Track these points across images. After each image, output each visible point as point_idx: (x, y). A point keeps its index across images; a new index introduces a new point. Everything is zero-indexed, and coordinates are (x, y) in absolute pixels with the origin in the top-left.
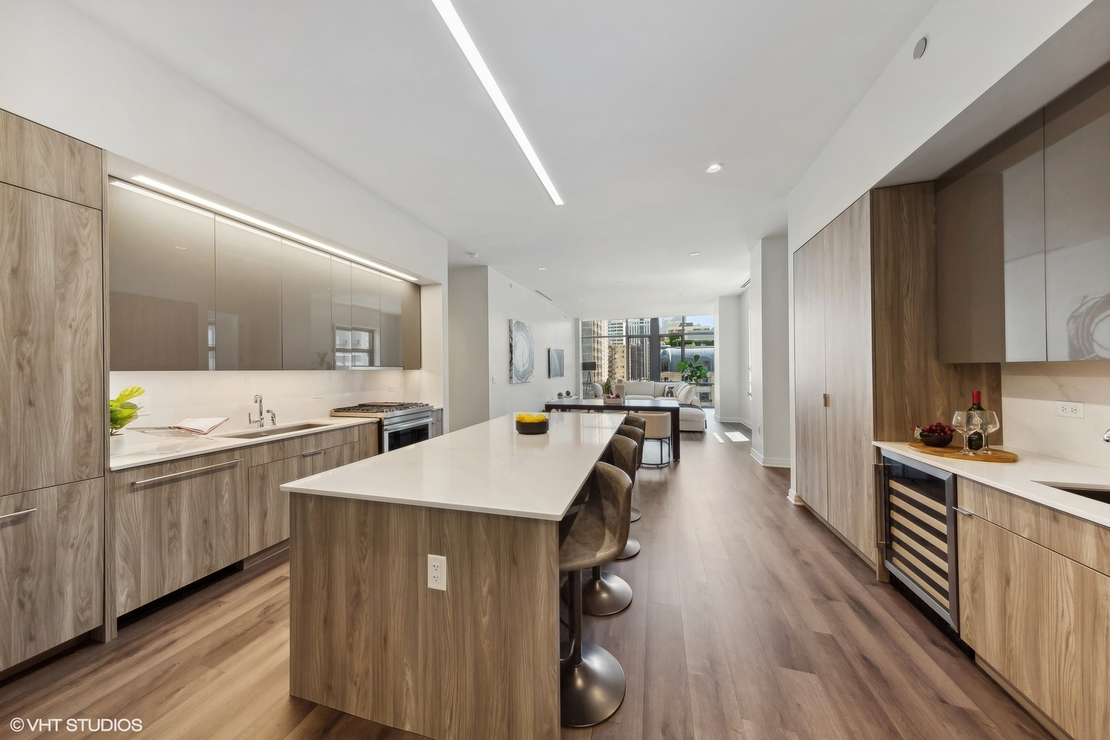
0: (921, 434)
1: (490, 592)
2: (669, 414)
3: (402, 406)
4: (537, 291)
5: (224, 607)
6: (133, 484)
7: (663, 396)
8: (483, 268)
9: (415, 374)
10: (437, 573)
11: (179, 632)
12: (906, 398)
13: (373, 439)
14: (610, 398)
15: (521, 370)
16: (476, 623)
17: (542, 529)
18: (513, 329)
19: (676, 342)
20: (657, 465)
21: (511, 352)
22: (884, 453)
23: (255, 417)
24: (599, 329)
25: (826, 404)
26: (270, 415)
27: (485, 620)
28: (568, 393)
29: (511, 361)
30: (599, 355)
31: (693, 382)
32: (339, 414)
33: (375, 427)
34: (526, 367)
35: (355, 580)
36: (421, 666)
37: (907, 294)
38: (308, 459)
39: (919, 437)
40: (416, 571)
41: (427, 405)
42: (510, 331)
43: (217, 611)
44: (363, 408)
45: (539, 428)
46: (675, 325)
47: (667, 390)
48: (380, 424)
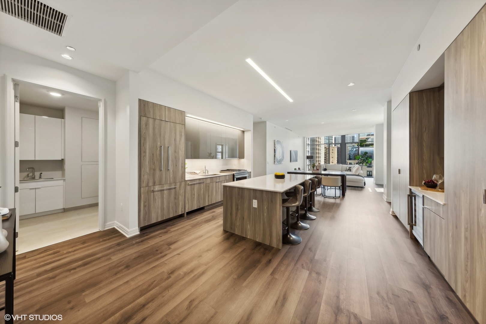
0: (424, 183)
1: (267, 208)
2: (340, 177)
3: (239, 170)
4: (286, 128)
5: (204, 215)
6: (188, 184)
7: (346, 171)
8: (265, 122)
9: (242, 160)
10: (255, 204)
11: (197, 217)
12: (424, 170)
13: (232, 179)
14: (314, 170)
15: (279, 159)
16: (263, 215)
17: (278, 194)
18: (276, 143)
19: (364, 145)
20: (334, 197)
21: (275, 152)
22: (412, 191)
23: (204, 172)
24: (319, 139)
25: (399, 173)
26: (207, 171)
27: (265, 214)
28: (299, 169)
29: (275, 156)
30: (319, 152)
31: (364, 165)
32: (222, 172)
33: (232, 176)
34: (281, 158)
35: (237, 205)
36: (251, 224)
37: (425, 131)
38: (217, 183)
39: (423, 184)
40: (250, 203)
41: (246, 170)
42: (275, 144)
43: (202, 215)
44: (228, 170)
45: (282, 177)
46: (364, 135)
47: (348, 168)
48: (234, 175)
